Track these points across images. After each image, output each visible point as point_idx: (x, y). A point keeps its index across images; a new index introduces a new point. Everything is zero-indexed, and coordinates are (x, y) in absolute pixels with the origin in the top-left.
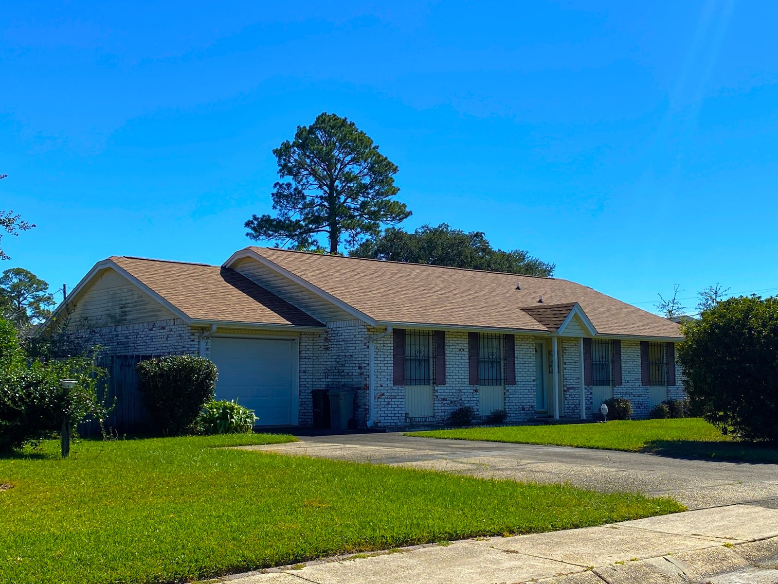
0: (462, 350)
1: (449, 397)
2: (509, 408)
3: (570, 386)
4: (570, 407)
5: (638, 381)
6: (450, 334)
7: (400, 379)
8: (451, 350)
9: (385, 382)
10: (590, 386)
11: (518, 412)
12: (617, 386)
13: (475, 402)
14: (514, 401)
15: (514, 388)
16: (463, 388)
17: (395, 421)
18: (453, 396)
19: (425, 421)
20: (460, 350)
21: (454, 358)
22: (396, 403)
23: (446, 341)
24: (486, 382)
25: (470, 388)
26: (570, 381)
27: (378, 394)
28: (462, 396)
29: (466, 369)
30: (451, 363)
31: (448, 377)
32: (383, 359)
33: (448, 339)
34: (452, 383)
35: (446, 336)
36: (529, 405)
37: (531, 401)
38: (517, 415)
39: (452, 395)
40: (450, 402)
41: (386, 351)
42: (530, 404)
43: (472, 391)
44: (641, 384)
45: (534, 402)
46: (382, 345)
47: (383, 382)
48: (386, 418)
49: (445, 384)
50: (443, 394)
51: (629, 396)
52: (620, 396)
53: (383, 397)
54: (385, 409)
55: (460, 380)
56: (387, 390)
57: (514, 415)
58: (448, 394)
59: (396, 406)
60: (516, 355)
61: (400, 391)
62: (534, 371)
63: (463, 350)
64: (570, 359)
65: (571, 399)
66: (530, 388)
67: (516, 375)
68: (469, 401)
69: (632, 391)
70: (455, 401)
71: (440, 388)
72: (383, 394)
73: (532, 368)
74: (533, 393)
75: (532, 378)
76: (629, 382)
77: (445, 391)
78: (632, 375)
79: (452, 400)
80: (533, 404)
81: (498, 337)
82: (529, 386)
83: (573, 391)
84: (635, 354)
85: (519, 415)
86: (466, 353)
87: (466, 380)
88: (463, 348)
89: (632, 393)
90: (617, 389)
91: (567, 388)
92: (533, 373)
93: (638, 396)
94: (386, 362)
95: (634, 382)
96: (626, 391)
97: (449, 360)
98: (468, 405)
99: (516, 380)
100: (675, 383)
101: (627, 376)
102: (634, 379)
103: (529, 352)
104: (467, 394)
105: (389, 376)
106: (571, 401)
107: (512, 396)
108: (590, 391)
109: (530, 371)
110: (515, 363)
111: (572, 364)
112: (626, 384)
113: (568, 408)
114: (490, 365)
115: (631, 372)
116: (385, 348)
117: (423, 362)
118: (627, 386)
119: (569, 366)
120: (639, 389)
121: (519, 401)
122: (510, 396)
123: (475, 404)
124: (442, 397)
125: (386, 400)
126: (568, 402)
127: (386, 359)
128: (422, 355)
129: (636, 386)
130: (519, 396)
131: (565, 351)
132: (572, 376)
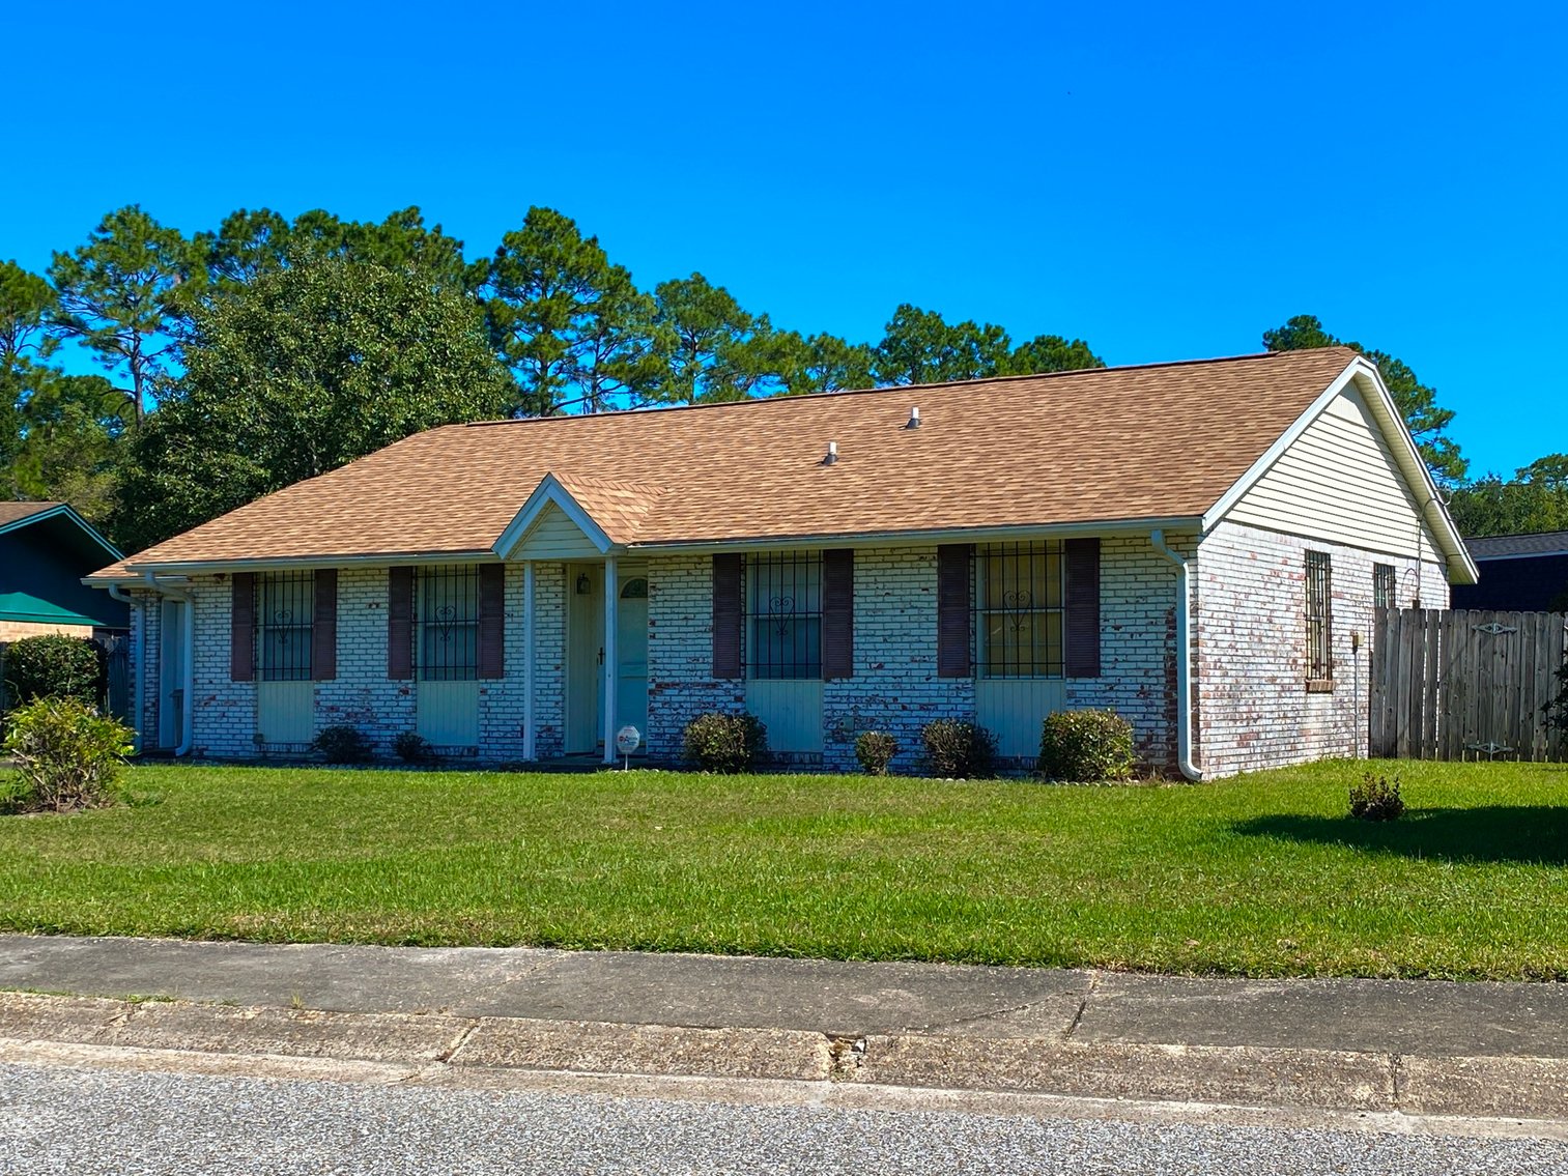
0: (374, 606)
1: (343, 703)
2: (485, 732)
3: (667, 680)
4: (665, 734)
5: (927, 665)
6: (349, 573)
7: (245, 669)
8: (351, 607)
9: (218, 676)
10: (734, 681)
11: (509, 741)
12: (836, 680)
13: (401, 715)
14: (499, 716)
15: (500, 686)
16: (377, 686)
17: (235, 748)
18: (351, 703)
19: (289, 752)
20: (370, 605)
21: (356, 623)
22: (236, 714)
23: (340, 590)
24: (440, 672)
25: (391, 686)
26: (668, 667)
27: (206, 698)
28: (373, 704)
29: (382, 646)
30: (350, 635)
31: (343, 663)
32: (214, 632)
33: (344, 585)
34: (350, 675)
35: (339, 579)
36: (542, 726)
37: (546, 716)
38: (506, 747)
39: (351, 700)
40: (344, 715)
41: (219, 616)
42: (544, 723)
43: (396, 692)
44: (936, 673)
45: (554, 719)
46: (212, 605)
47: (213, 676)
48: (218, 742)
49: (335, 678)
50: (331, 697)
51: (882, 706)
52: (845, 707)
53: (213, 703)
54: (216, 725)
55: (370, 669)
56: (220, 690)
57: (499, 747)
58: (341, 698)
59: (237, 720)
60: (507, 609)
61: (244, 692)
62: (556, 646)
63: (378, 605)
64: (668, 611)
65: (667, 711)
66: (545, 686)
67: (506, 656)
68: (387, 713)
69: (898, 694)
70: (356, 714)
71: (324, 686)
72: (214, 698)
73: (551, 638)
74: (550, 698)
75: (550, 661)
76: (886, 666)
77: (336, 692)
78: (896, 646)
79: (350, 710)
80: (551, 723)
81: (464, 572)
82: (543, 680)
83: (676, 692)
84: (916, 585)
85: (512, 747)
86: (384, 614)
87: (382, 669)
88: (377, 601)
89: (895, 699)
90: (838, 687)
91: (659, 686)
92: (554, 650)
93: (922, 709)
94: (219, 637)
95: (905, 666)
96: (870, 694)
97: (346, 629)
98: (386, 721)
99: (506, 668)
100: (1100, 668)
101: (877, 650)
102: (908, 659)
103: (545, 601)
104: (385, 698)
105: (224, 665)
106: (669, 718)
107: (495, 704)
108: (732, 692)
109: (545, 644)
110: (503, 629)
111: (675, 623)
112: (872, 673)
113: (657, 734)
114: (440, 635)
115: (894, 639)
116: (218, 610)
117: (290, 634)
118: (875, 680)
119: (667, 629)
120: (926, 687)
121: (514, 716)
122: (489, 704)
123: (403, 721)
124: (330, 704)
125: (219, 709)
126: (660, 722)
127: (219, 632)
128: (287, 620)
129: (916, 680)
130: (514, 704)
131: (654, 593)
132: (673, 654)
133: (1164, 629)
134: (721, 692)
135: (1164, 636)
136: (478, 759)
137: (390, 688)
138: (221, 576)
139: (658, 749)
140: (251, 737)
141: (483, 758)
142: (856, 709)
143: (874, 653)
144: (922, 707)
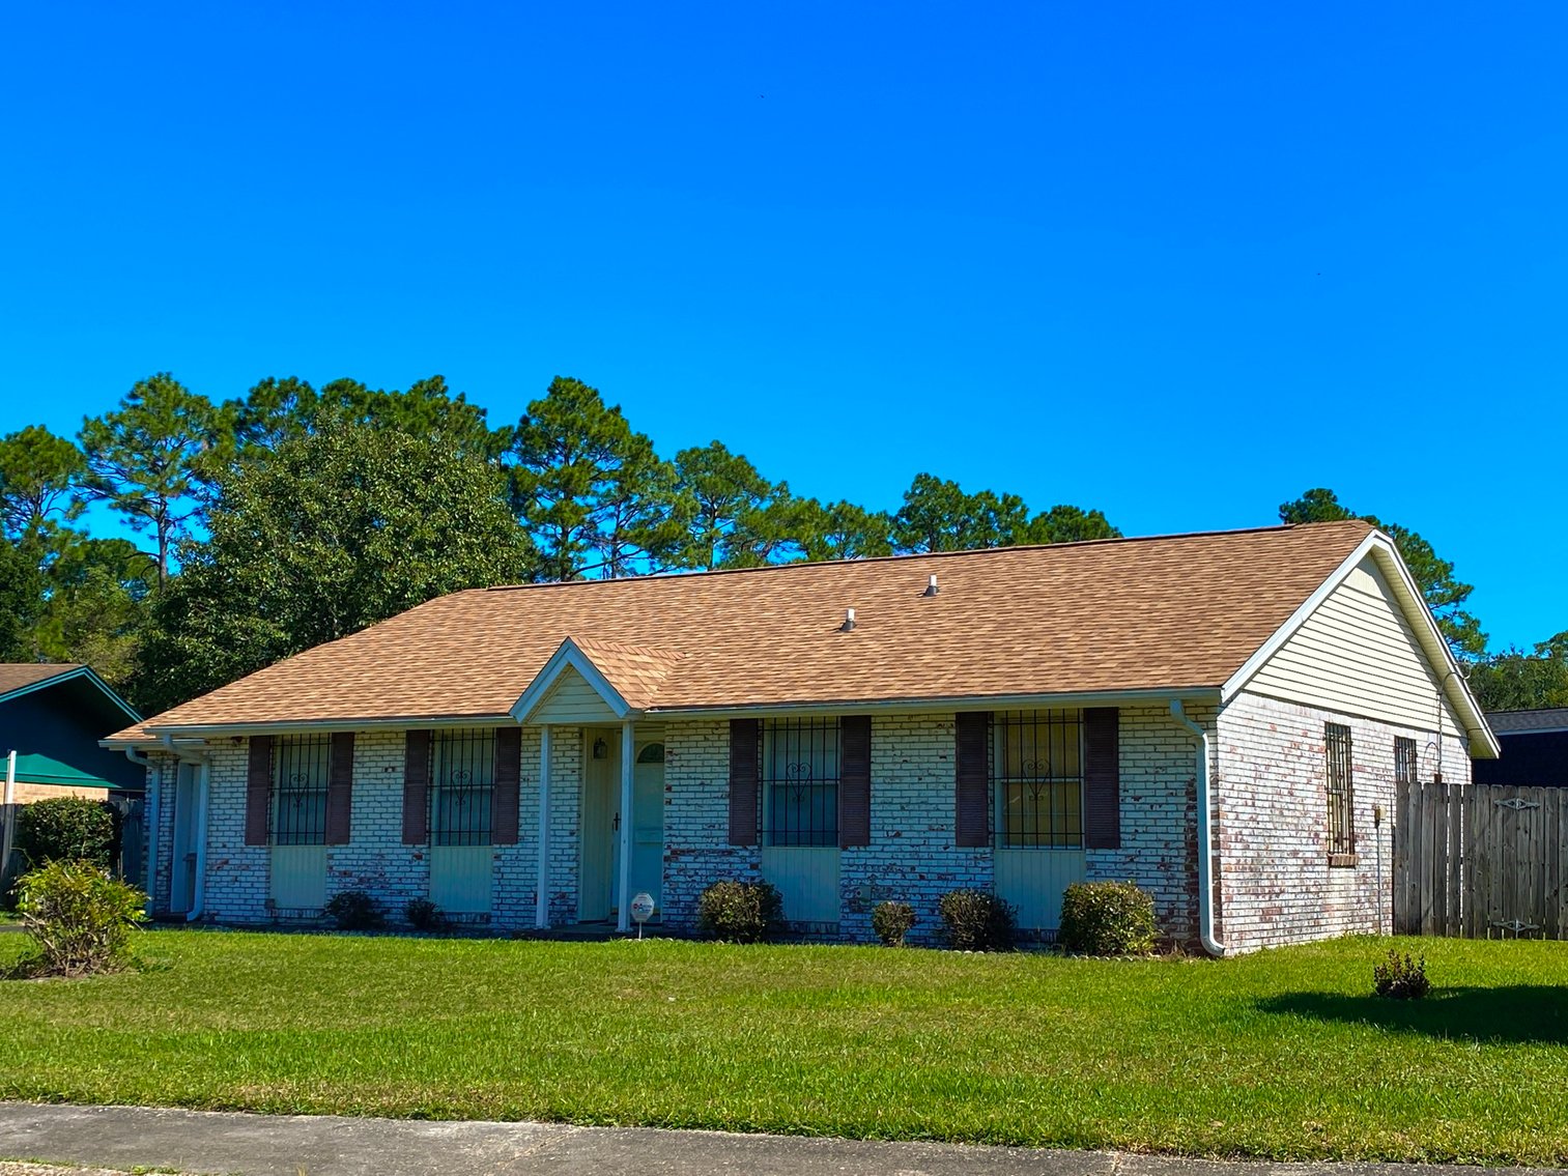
0: (390, 770)
1: (356, 868)
2: (498, 898)
3: (682, 847)
4: (679, 901)
5: (945, 834)
6: (366, 736)
7: (258, 833)
8: (367, 770)
9: (232, 839)
10: (749, 848)
11: (522, 908)
12: (853, 849)
13: (414, 881)
14: (512, 882)
15: (515, 852)
16: (390, 851)
17: (246, 914)
18: (364, 868)
19: (300, 917)
20: (386, 769)
21: (372, 787)
22: (249, 879)
23: (356, 754)
24: (455, 837)
25: (404, 851)
26: (683, 833)
27: (219, 862)
28: (386, 869)
29: (397, 810)
30: (365, 799)
31: (357, 828)
32: (229, 795)
33: (361, 748)
34: (364, 839)
35: (356, 743)
36: (555, 893)
37: (559, 883)
38: (519, 914)
39: (364, 865)
40: (357, 880)
41: (235, 779)
42: (557, 889)
43: (410, 857)
44: (954, 842)
45: (567, 886)
46: (229, 769)
47: (226, 839)
48: (230, 907)
49: (348, 843)
50: (344, 862)
51: (899, 876)
53: (226, 867)
54: (229, 890)
55: (384, 833)
56: (234, 854)
57: (511, 914)
58: (355, 863)
59: (249, 885)
60: (523, 773)
61: (257, 856)
62: (571, 811)
63: (393, 768)
64: (685, 776)
65: (682, 879)
66: (560, 852)
67: (521, 821)
68: (400, 879)
69: (916, 863)
70: (369, 879)
71: (338, 851)
72: (227, 862)
73: (566, 803)
74: (565, 864)
75: (565, 827)
76: (904, 834)
77: (349, 857)
78: (913, 814)
79: (363, 875)
80: (564, 890)
81: (481, 736)
82: (557, 846)
83: (691, 859)
84: (934, 752)
85: (525, 914)
86: (400, 778)
87: (396, 833)
88: (392, 764)
89: (913, 868)
90: (855, 855)
91: (674, 852)
92: (570, 815)
93: (940, 878)
94: (235, 801)
95: (923, 835)
96: (888, 862)
97: (361, 793)
98: (399, 887)
99: (521, 833)
100: (1119, 839)
101: (894, 818)
102: (925, 828)
103: (561, 766)
104: (397, 863)
105: (239, 828)
106: (684, 886)
107: (509, 870)
108: (748, 860)
109: (561, 809)
110: (518, 794)
111: (691, 789)
112: (890, 842)
113: (672, 902)
114: (455, 799)
115: (911, 807)
116: (235, 773)
117: (305, 798)
118: (893, 848)
119: (683, 795)
120: (944, 856)
121: (528, 883)
122: (502, 870)
123: (416, 887)
124: (343, 869)
125: (231, 873)
126: (674, 889)
127: (235, 795)
128: (303, 784)
129: (934, 849)
130: (528, 870)
131: (670, 758)
132: (689, 820)
133: (1184, 800)
134: (737, 860)
135: (1184, 808)
136: (490, 926)
137: (405, 853)
138: (239, 739)
139: (672, 917)
140: (263, 902)
141: (495, 925)
142: (873, 878)
143: (891, 821)
144: (941, 877)
